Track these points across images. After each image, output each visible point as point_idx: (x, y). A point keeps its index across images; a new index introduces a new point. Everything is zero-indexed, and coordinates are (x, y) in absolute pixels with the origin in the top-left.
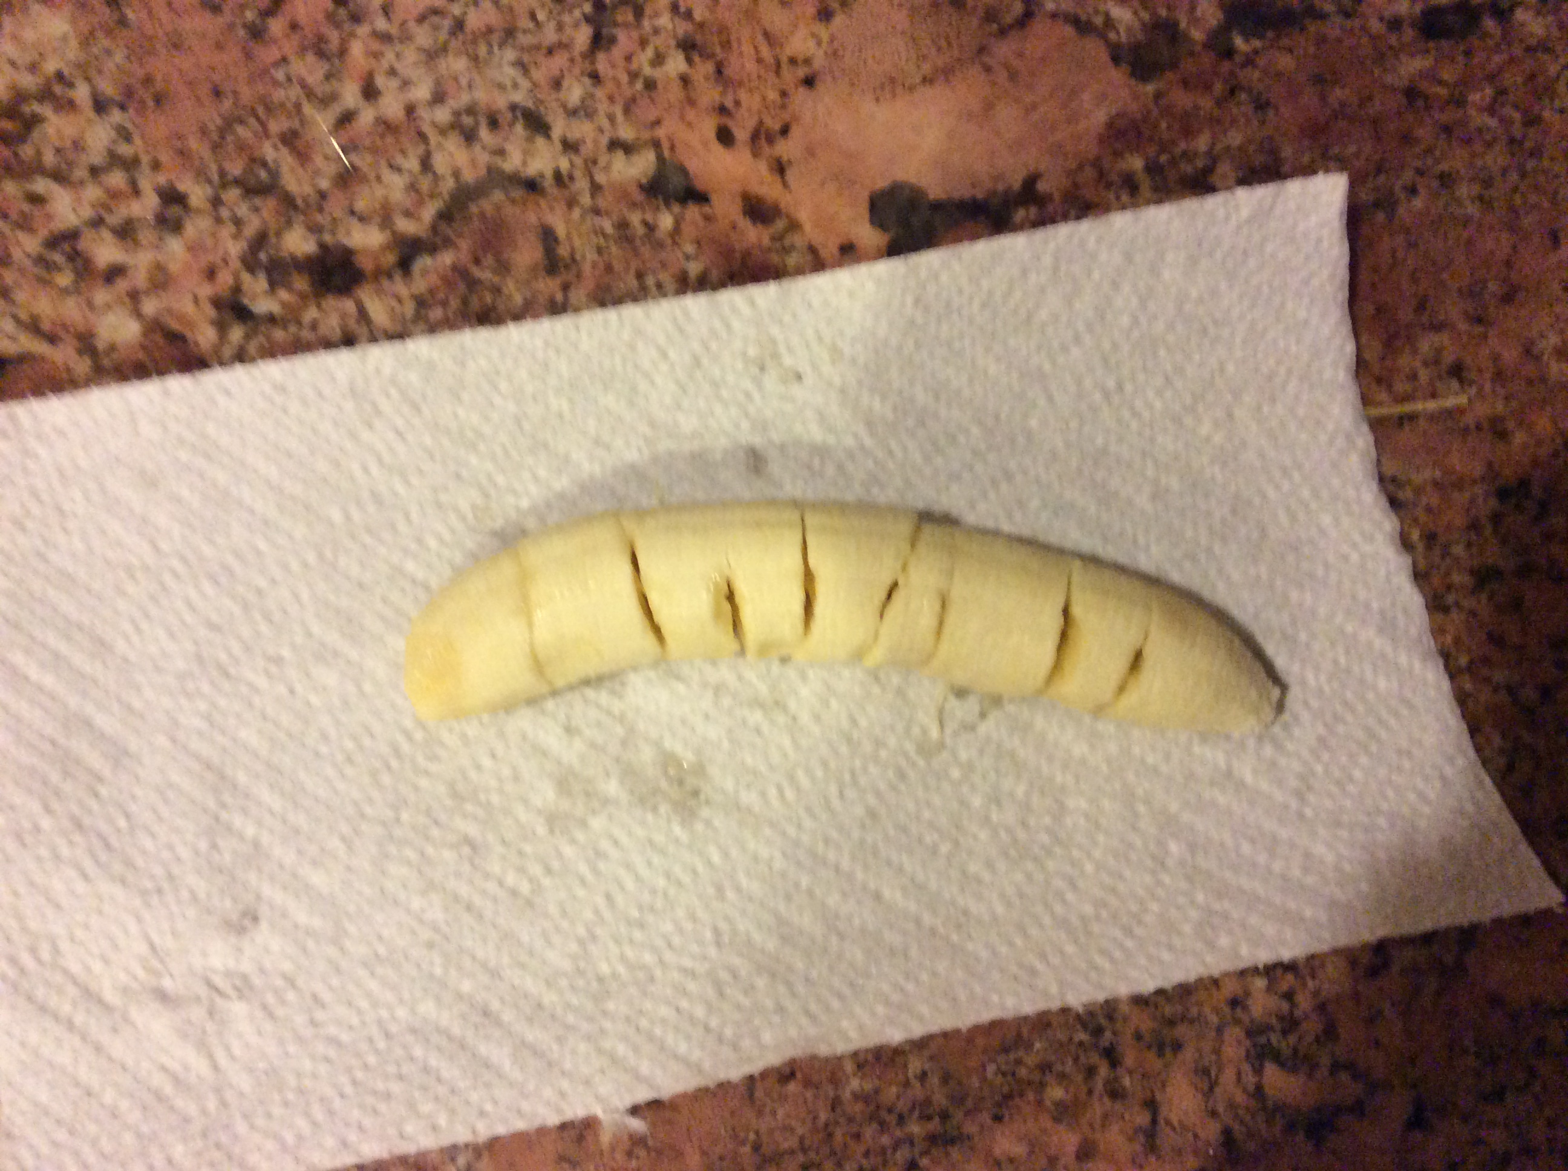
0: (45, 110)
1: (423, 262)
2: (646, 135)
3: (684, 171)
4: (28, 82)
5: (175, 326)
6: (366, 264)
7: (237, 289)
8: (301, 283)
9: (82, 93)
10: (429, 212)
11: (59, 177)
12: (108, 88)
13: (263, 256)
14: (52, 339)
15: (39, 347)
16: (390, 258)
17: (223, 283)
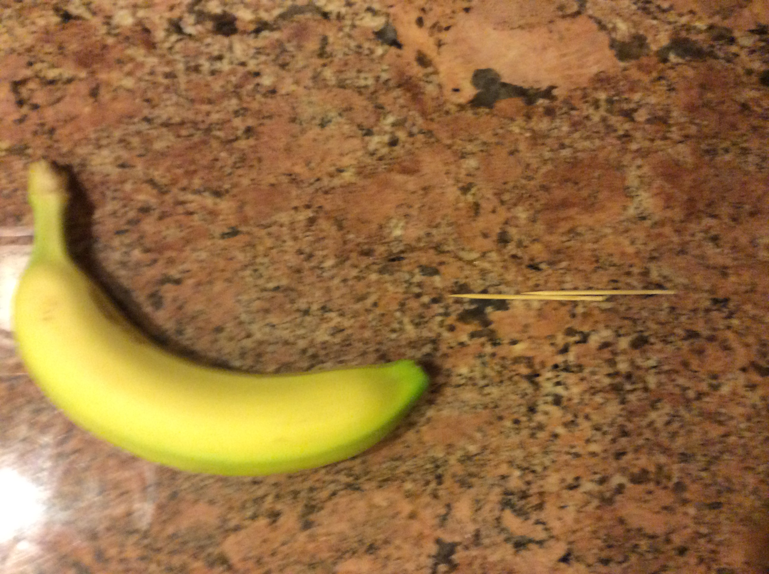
1: (265, 33)
2: (385, 10)
3: (395, 31)
5: (148, 26)
6: (240, 25)
7: (180, 19)
8: (210, 25)
10: (277, 12)
13: (197, 8)
14: (94, 14)
15: (87, 15)
16: (252, 27)
17: (176, 13)
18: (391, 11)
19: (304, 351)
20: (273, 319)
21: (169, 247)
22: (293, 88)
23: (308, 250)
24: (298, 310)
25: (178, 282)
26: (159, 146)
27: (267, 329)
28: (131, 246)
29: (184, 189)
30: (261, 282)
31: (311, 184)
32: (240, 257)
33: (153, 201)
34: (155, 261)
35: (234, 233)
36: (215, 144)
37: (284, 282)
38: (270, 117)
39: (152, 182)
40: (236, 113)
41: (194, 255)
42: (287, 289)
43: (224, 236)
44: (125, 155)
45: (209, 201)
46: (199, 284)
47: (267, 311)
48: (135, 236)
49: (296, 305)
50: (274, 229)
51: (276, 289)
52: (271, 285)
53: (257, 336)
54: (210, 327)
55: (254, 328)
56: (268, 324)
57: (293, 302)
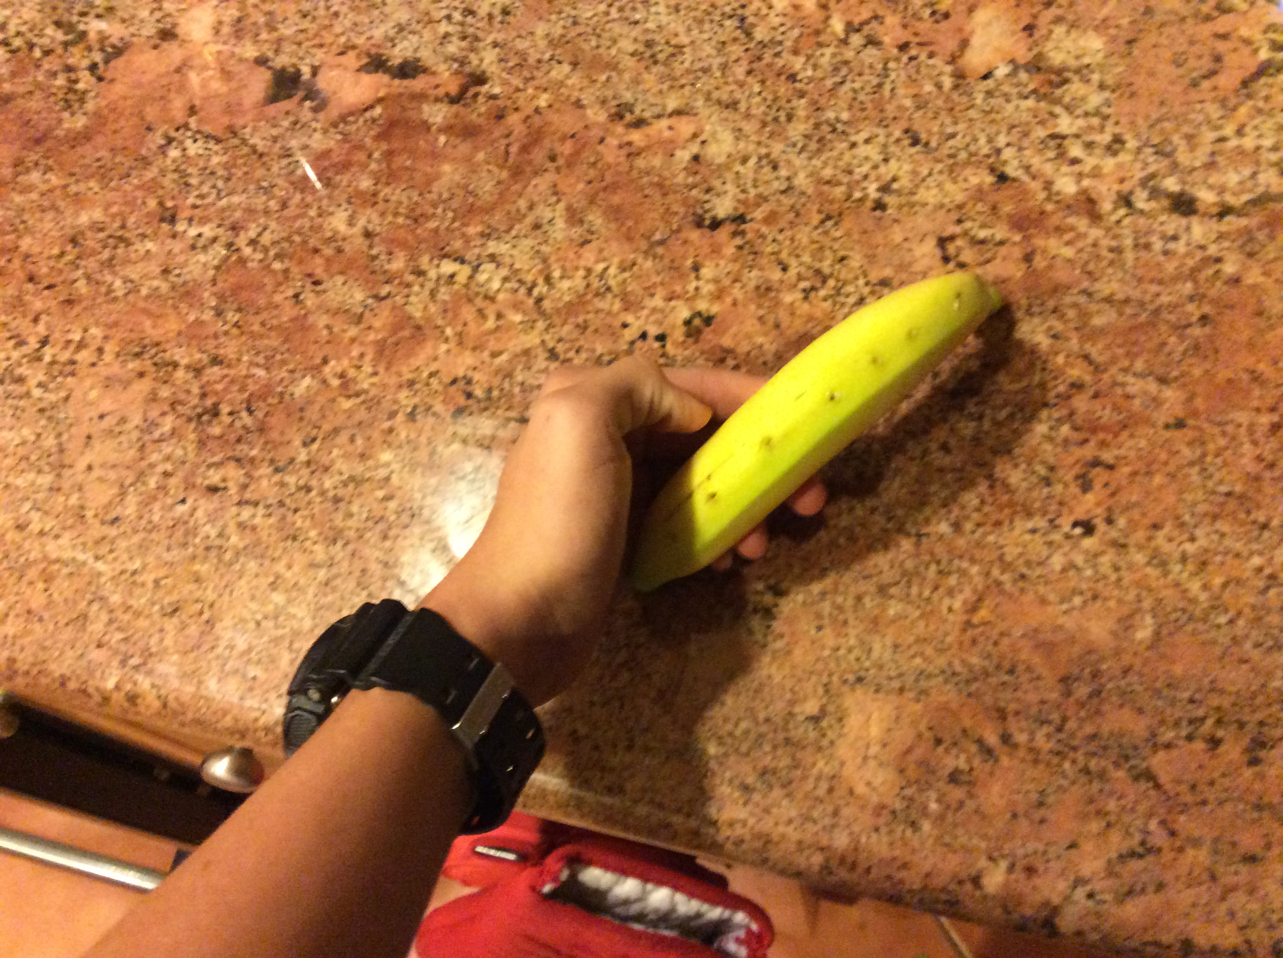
0: (1076, 78)
1: (1228, 218)
4: (1073, 63)
5: (1094, 196)
6: (1201, 207)
7: (1131, 193)
8: (1165, 203)
9: (1096, 77)
10: (1245, 197)
11: (1068, 109)
12: (1110, 80)
13: (1151, 183)
14: (1034, 178)
15: (1025, 178)
16: (1215, 210)
17: (1126, 187)
19: (1260, 570)
20: (1223, 526)
21: (1105, 428)
22: (1261, 279)
23: (1270, 458)
24: (1254, 522)
25: (1111, 467)
26: (1098, 321)
27: (1215, 537)
28: (1060, 421)
29: (1125, 370)
30: (1210, 484)
32: (1186, 452)
33: (1088, 378)
34: (1086, 441)
35: (1180, 424)
36: (1163, 328)
37: (1238, 488)
38: (1232, 307)
39: (1086, 357)
40: (1191, 299)
41: (1131, 443)
42: (1242, 497)
43: (1167, 426)
44: (1058, 326)
45: (1152, 386)
46: (1134, 474)
47: (1215, 517)
48: (1064, 412)
49: (1252, 517)
50: (1230, 429)
51: (1228, 494)
52: (1223, 489)
53: (1202, 542)
54: (1147, 521)
55: (1199, 532)
56: (1216, 532)
57: (1248, 512)
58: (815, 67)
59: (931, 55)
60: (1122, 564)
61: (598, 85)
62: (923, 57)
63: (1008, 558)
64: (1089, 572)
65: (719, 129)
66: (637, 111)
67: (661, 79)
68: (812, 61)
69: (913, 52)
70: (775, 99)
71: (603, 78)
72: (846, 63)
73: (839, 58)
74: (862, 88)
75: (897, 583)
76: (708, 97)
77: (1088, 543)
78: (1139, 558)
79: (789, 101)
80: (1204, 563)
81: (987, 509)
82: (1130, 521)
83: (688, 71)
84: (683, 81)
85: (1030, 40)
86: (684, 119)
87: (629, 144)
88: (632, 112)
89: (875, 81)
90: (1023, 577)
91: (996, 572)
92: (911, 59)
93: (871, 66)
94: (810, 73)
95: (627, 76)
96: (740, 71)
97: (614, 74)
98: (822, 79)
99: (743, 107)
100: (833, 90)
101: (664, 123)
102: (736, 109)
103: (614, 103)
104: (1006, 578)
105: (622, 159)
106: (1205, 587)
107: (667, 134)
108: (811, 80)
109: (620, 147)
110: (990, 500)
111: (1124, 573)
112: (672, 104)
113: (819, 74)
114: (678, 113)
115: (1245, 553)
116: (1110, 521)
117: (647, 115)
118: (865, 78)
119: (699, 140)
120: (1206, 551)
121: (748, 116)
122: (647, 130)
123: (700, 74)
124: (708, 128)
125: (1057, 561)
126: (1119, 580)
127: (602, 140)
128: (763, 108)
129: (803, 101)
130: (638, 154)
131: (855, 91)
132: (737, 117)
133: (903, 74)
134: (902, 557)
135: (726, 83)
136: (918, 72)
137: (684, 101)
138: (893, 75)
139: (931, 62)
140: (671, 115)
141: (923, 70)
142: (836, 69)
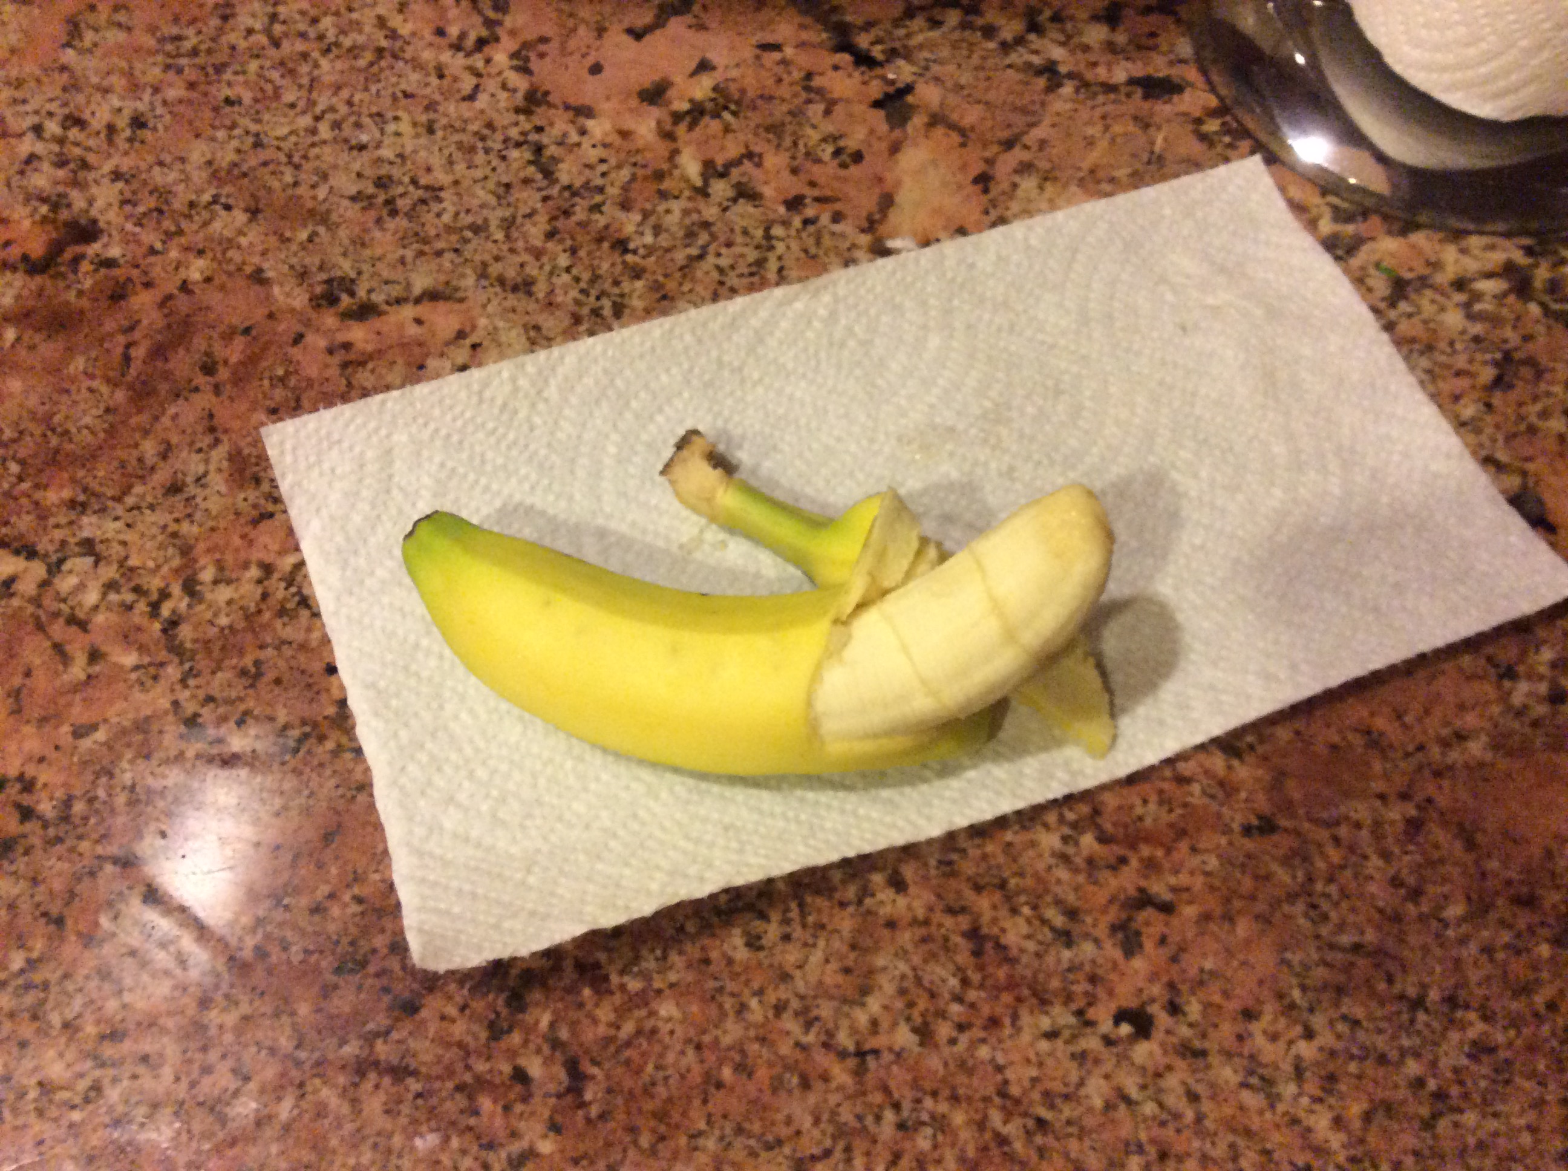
2: (1517, 464)
3: (1540, 502)
18: (1531, 467)
19: (1419, 1083)
20: (1353, 1008)
21: (1151, 838)
23: (1411, 880)
24: (1401, 997)
25: (1167, 908)
27: (1341, 1027)
30: (1324, 931)
31: (1408, 755)
32: (1283, 875)
34: (1123, 861)
37: (1370, 936)
41: (1195, 861)
42: (1378, 954)
43: (1247, 830)
46: (1206, 917)
47: (1340, 991)
49: (1397, 988)
50: (1343, 831)
51: (1357, 948)
52: (1345, 939)
53: (1326, 1038)
54: (1234, 1005)
55: (1318, 1021)
56: (1344, 1018)
57: (1390, 980)
58: (657, 230)
59: (837, 217)
60: (1200, 1089)
61: (294, 247)
62: (825, 219)
63: (1015, 1090)
64: (1149, 1108)
65: (501, 324)
66: (361, 293)
67: (403, 241)
68: (652, 220)
69: (810, 212)
70: (595, 278)
71: (303, 235)
72: (706, 225)
73: (695, 217)
74: (732, 267)
75: (827, 1153)
76: (483, 273)
77: (1143, 1051)
78: (1228, 1074)
79: (616, 283)
80: (1332, 1078)
81: (972, 995)
82: (1207, 1006)
83: (449, 229)
84: (440, 245)
85: (985, 199)
86: (441, 306)
87: (347, 346)
88: (352, 294)
89: (752, 255)
90: (1041, 1123)
91: (996, 1118)
92: (806, 222)
93: (745, 232)
94: (649, 239)
95: (343, 233)
96: (535, 231)
97: (321, 230)
98: (668, 250)
99: (541, 289)
100: (687, 269)
101: (408, 312)
102: (530, 294)
103: (324, 276)
104: (1012, 1129)
105: (334, 372)
106: (1338, 1122)
107: (413, 330)
108: (650, 250)
109: (330, 351)
110: (975, 977)
111: (1206, 1106)
112: (420, 283)
113: (664, 241)
114: (432, 296)
115: (1393, 1055)
116: (1174, 1009)
117: (378, 298)
118: (737, 250)
119: (468, 342)
120: (1333, 1054)
121: (550, 305)
122: (376, 323)
123: (468, 234)
124: (483, 322)
125: (1096, 1091)
126: (1199, 1119)
127: (298, 339)
128: (574, 293)
129: (639, 284)
130: (362, 364)
131: (720, 270)
132: (532, 306)
133: (795, 246)
134: (834, 1099)
135: (512, 251)
136: (818, 243)
137: (442, 278)
138: (780, 247)
139: (837, 228)
140: (418, 301)
141: (827, 241)
142: (690, 235)
